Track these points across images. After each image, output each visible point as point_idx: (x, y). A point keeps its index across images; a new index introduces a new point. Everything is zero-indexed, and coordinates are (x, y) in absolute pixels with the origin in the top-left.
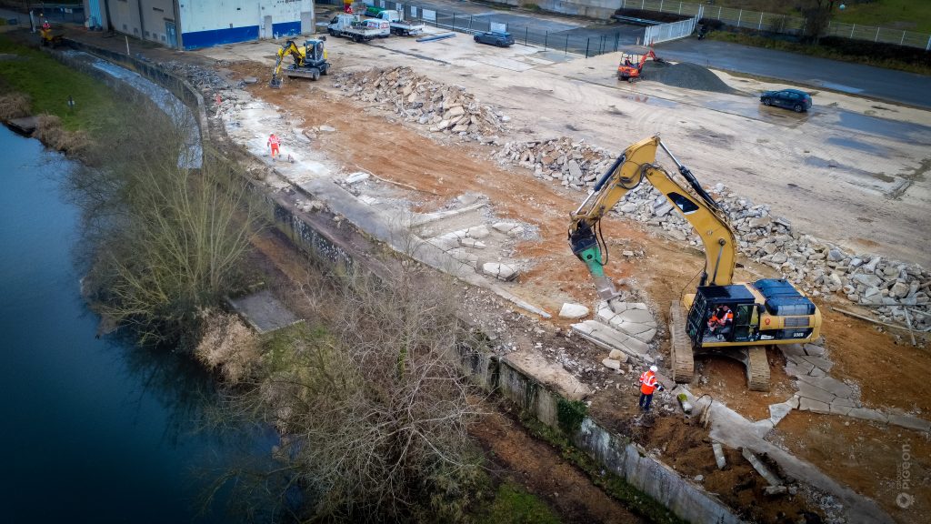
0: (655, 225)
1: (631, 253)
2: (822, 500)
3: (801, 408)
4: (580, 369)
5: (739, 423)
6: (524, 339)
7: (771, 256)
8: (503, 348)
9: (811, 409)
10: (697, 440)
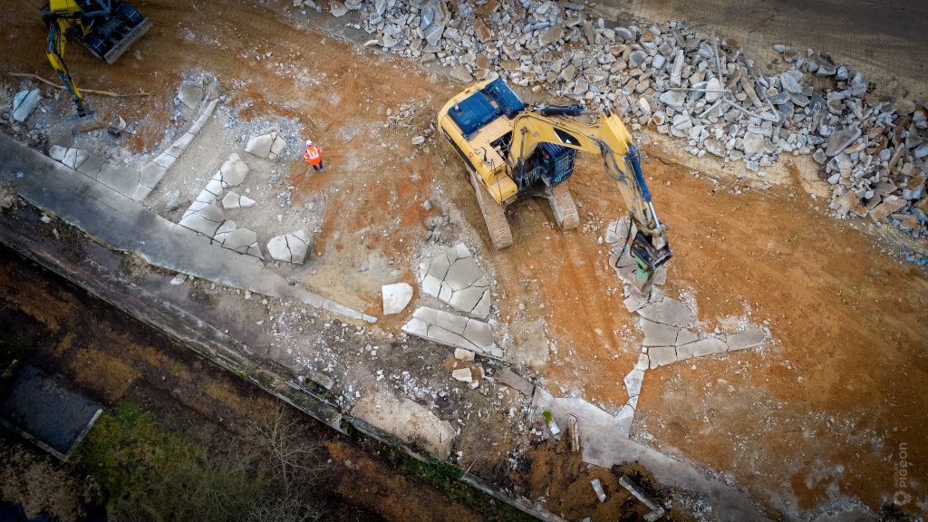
0: (430, 61)
1: (421, 139)
2: (694, 507)
3: (652, 368)
4: (435, 396)
5: (604, 424)
6: (361, 369)
7: (572, 84)
8: (345, 398)
9: (662, 364)
10: (575, 473)
